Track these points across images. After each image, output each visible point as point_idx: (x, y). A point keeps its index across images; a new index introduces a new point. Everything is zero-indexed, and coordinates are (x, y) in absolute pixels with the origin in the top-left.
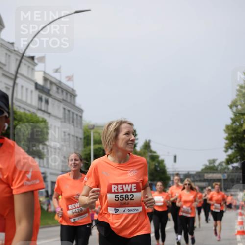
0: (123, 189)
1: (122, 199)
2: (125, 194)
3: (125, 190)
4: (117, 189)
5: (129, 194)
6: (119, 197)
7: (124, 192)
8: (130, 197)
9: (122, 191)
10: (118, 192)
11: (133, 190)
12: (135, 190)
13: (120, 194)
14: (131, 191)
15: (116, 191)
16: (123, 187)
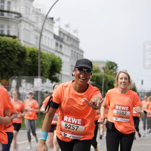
0: (121, 108)
1: (120, 113)
2: (122, 111)
3: (123, 109)
4: (118, 108)
5: (124, 111)
6: (119, 112)
7: (122, 110)
8: (124, 113)
9: (121, 109)
10: (119, 110)
11: (126, 110)
12: (128, 110)
13: (119, 111)
14: (125, 110)
15: (118, 109)
16: (121, 107)
